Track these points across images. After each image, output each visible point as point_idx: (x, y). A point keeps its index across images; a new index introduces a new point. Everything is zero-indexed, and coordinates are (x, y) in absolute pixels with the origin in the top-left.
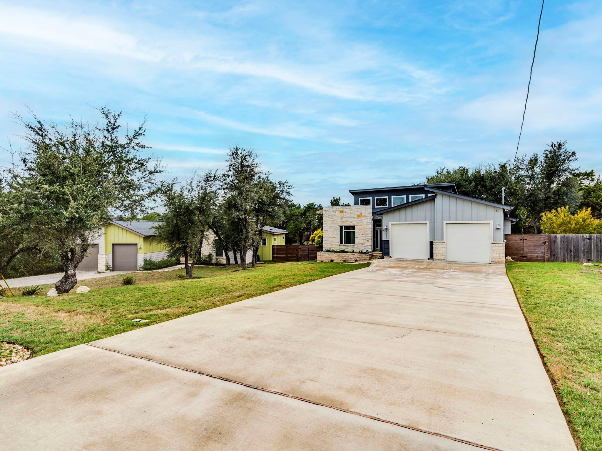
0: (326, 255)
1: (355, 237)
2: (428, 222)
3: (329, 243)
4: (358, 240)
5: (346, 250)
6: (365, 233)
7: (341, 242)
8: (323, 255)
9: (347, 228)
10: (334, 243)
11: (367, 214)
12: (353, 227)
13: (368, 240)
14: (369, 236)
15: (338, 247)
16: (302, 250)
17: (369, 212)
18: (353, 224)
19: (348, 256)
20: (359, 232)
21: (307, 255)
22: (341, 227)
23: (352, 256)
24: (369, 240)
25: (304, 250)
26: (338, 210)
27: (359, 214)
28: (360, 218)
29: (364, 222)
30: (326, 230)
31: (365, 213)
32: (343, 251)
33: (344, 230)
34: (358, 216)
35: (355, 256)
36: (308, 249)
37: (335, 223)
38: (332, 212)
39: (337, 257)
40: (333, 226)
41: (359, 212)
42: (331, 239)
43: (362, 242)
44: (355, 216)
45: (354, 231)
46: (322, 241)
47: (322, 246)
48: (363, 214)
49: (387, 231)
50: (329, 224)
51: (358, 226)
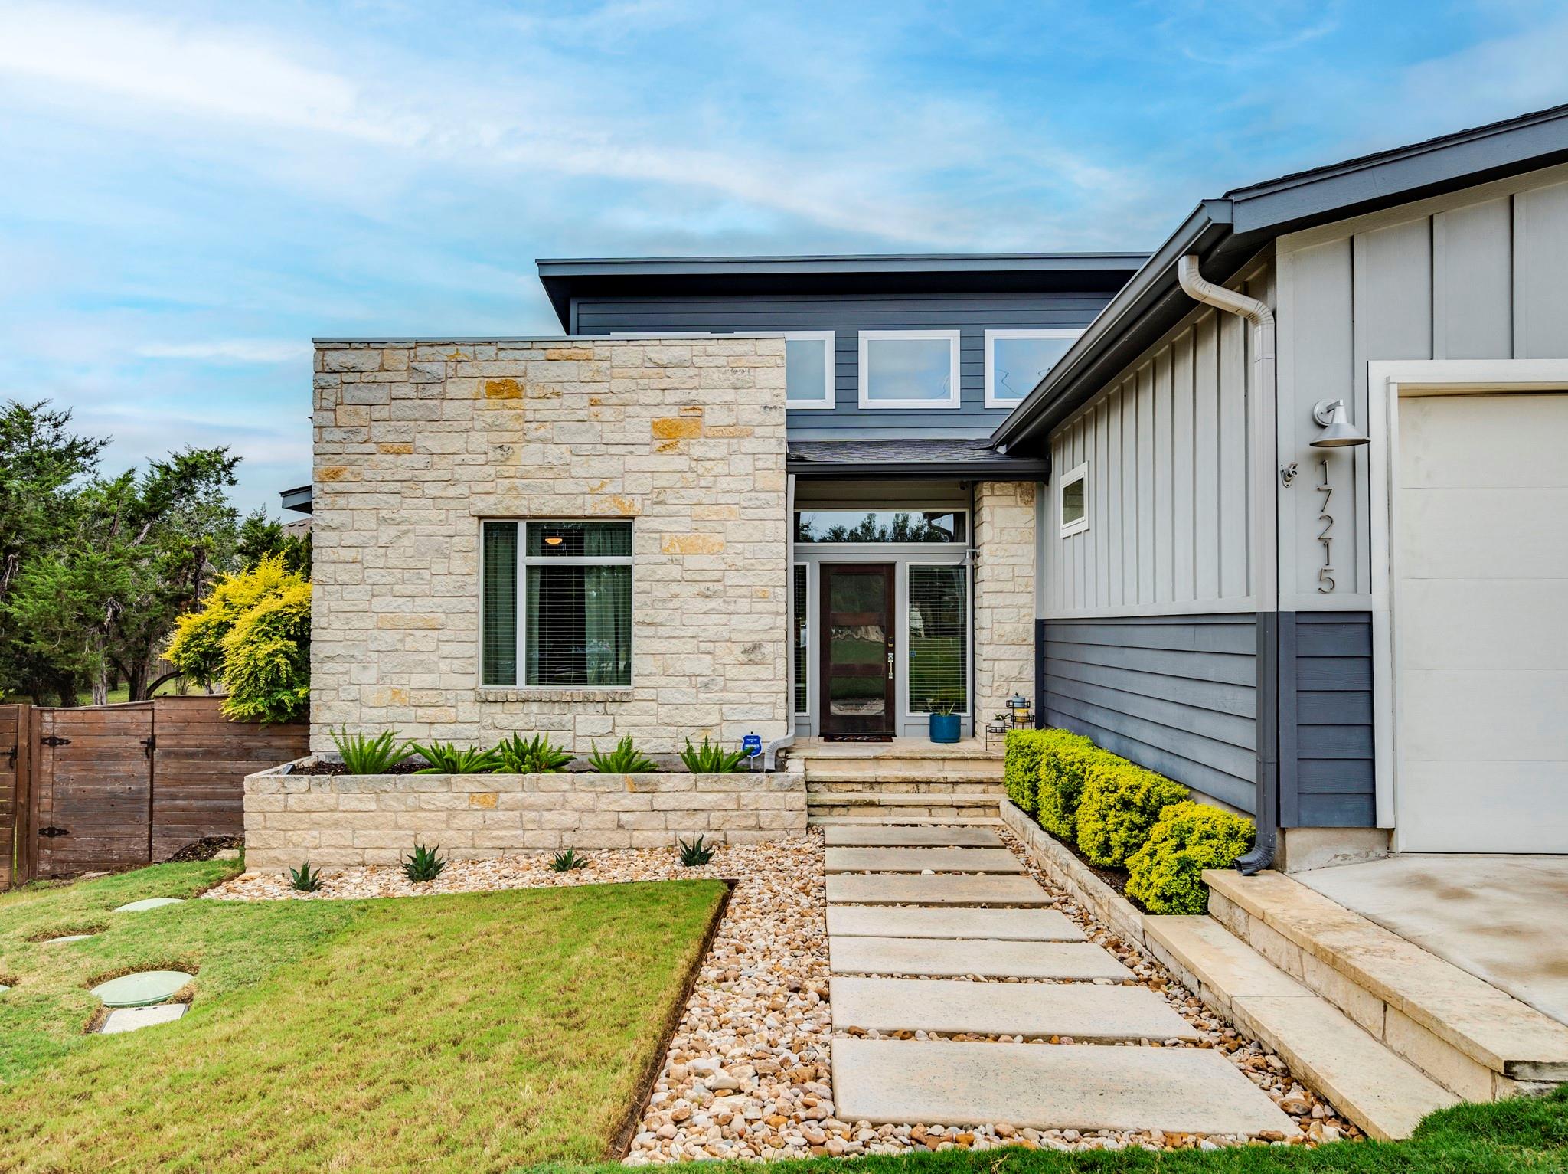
0: (350, 802)
1: (636, 615)
3: (371, 675)
4: (657, 646)
5: (555, 742)
6: (732, 578)
7: (496, 670)
8: (313, 800)
9: (557, 535)
10: (428, 679)
11: (749, 414)
12: (619, 533)
13: (756, 647)
14: (770, 607)
15: (469, 711)
16: (82, 756)
17: (766, 397)
18: (615, 498)
19: (586, 799)
20: (675, 571)
21: (134, 798)
22: (498, 533)
23: (629, 800)
24: (768, 648)
25: (101, 756)
26: (467, 369)
27: (673, 413)
28: (682, 445)
29: (724, 483)
30: (348, 554)
31: (728, 405)
32: (526, 755)
33: (523, 560)
34: (668, 434)
35: (661, 801)
36: (151, 744)
37: (432, 490)
38: (409, 390)
39: (473, 820)
40: (415, 515)
41: (671, 397)
42: (391, 637)
43: (702, 665)
44: (640, 430)
45: (627, 570)
46: (302, 667)
47: (301, 715)
48: (714, 417)
49: (1339, 479)
50: (372, 500)
51: (656, 524)
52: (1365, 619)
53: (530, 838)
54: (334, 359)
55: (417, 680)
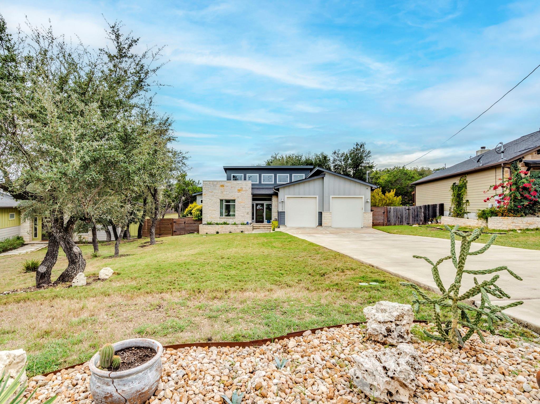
0: (209, 227)
1: (236, 209)
2: (317, 196)
3: (209, 215)
4: (238, 213)
5: (228, 222)
6: (246, 206)
7: (221, 214)
8: (206, 227)
9: (228, 201)
10: (214, 216)
11: (247, 189)
12: (234, 201)
13: (248, 213)
14: (249, 208)
15: (219, 219)
16: (178, 224)
17: (249, 187)
18: (234, 197)
19: (232, 227)
20: (240, 205)
21: (183, 228)
22: (221, 201)
23: (235, 227)
25: (180, 224)
26: (218, 184)
27: (240, 189)
29: (245, 196)
30: (206, 203)
32: (225, 223)
33: (224, 204)
34: (239, 191)
35: (239, 228)
36: (185, 222)
37: (215, 196)
38: (212, 186)
39: (221, 229)
40: (213, 199)
41: (239, 187)
42: (210, 211)
43: (243, 215)
44: (236, 190)
45: (235, 205)
46: (201, 214)
47: (201, 219)
48: (244, 189)
49: (283, 203)
50: (209, 197)
51: (238, 200)
52: (284, 212)
53: (226, 231)
54: (205, 183)
55: (213, 216)
